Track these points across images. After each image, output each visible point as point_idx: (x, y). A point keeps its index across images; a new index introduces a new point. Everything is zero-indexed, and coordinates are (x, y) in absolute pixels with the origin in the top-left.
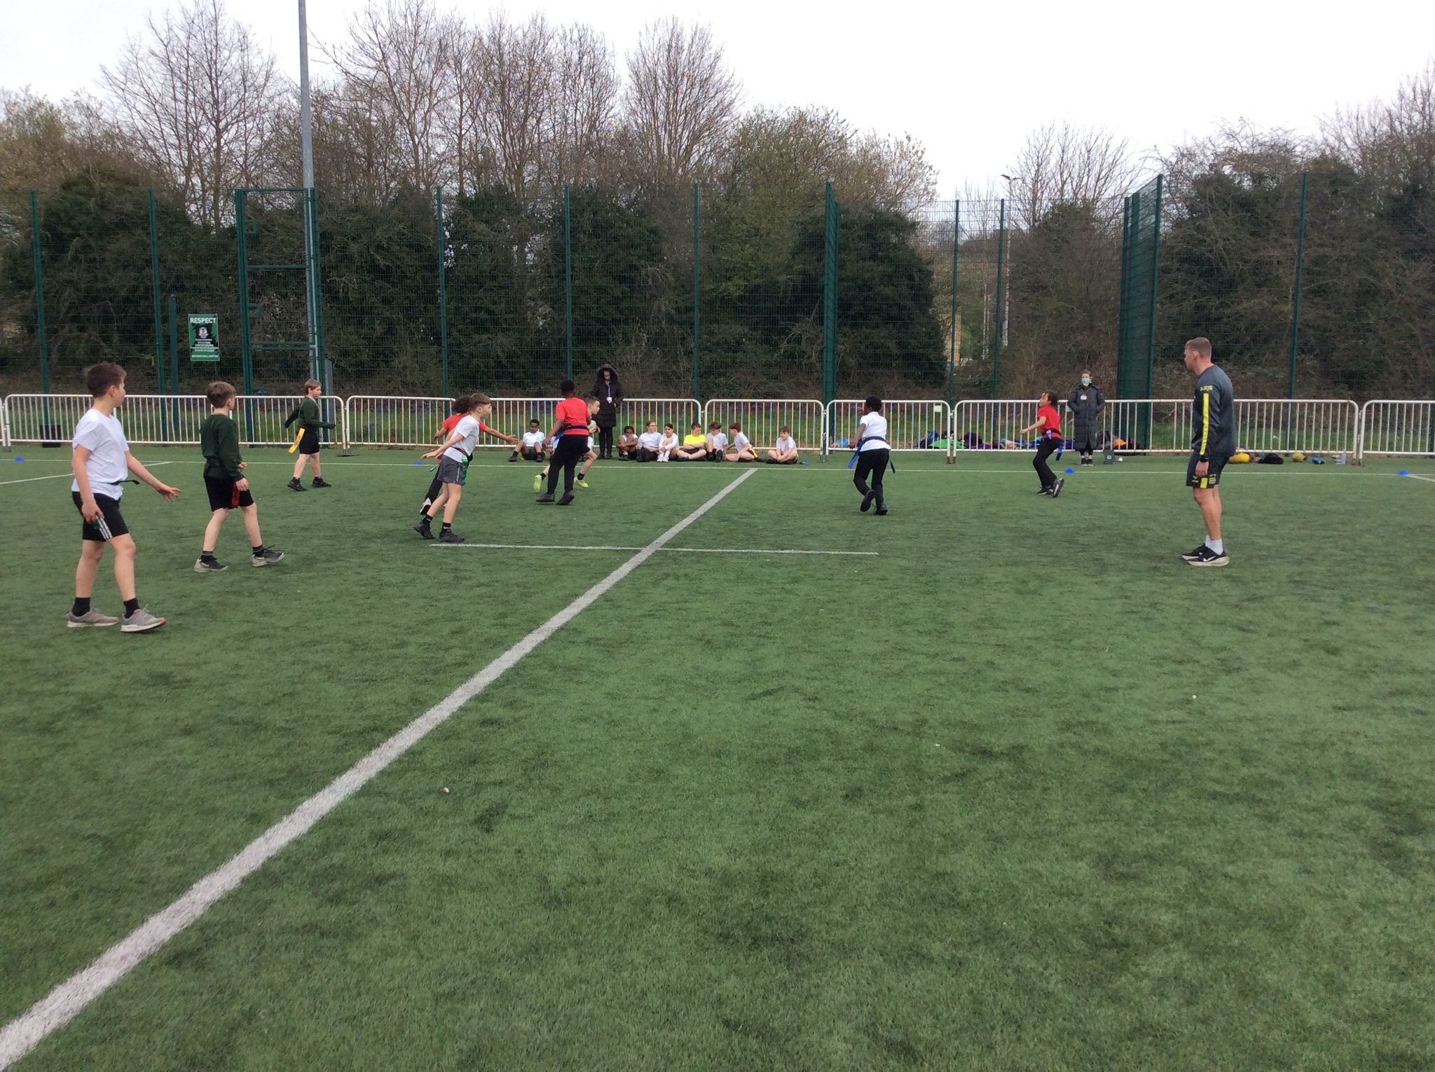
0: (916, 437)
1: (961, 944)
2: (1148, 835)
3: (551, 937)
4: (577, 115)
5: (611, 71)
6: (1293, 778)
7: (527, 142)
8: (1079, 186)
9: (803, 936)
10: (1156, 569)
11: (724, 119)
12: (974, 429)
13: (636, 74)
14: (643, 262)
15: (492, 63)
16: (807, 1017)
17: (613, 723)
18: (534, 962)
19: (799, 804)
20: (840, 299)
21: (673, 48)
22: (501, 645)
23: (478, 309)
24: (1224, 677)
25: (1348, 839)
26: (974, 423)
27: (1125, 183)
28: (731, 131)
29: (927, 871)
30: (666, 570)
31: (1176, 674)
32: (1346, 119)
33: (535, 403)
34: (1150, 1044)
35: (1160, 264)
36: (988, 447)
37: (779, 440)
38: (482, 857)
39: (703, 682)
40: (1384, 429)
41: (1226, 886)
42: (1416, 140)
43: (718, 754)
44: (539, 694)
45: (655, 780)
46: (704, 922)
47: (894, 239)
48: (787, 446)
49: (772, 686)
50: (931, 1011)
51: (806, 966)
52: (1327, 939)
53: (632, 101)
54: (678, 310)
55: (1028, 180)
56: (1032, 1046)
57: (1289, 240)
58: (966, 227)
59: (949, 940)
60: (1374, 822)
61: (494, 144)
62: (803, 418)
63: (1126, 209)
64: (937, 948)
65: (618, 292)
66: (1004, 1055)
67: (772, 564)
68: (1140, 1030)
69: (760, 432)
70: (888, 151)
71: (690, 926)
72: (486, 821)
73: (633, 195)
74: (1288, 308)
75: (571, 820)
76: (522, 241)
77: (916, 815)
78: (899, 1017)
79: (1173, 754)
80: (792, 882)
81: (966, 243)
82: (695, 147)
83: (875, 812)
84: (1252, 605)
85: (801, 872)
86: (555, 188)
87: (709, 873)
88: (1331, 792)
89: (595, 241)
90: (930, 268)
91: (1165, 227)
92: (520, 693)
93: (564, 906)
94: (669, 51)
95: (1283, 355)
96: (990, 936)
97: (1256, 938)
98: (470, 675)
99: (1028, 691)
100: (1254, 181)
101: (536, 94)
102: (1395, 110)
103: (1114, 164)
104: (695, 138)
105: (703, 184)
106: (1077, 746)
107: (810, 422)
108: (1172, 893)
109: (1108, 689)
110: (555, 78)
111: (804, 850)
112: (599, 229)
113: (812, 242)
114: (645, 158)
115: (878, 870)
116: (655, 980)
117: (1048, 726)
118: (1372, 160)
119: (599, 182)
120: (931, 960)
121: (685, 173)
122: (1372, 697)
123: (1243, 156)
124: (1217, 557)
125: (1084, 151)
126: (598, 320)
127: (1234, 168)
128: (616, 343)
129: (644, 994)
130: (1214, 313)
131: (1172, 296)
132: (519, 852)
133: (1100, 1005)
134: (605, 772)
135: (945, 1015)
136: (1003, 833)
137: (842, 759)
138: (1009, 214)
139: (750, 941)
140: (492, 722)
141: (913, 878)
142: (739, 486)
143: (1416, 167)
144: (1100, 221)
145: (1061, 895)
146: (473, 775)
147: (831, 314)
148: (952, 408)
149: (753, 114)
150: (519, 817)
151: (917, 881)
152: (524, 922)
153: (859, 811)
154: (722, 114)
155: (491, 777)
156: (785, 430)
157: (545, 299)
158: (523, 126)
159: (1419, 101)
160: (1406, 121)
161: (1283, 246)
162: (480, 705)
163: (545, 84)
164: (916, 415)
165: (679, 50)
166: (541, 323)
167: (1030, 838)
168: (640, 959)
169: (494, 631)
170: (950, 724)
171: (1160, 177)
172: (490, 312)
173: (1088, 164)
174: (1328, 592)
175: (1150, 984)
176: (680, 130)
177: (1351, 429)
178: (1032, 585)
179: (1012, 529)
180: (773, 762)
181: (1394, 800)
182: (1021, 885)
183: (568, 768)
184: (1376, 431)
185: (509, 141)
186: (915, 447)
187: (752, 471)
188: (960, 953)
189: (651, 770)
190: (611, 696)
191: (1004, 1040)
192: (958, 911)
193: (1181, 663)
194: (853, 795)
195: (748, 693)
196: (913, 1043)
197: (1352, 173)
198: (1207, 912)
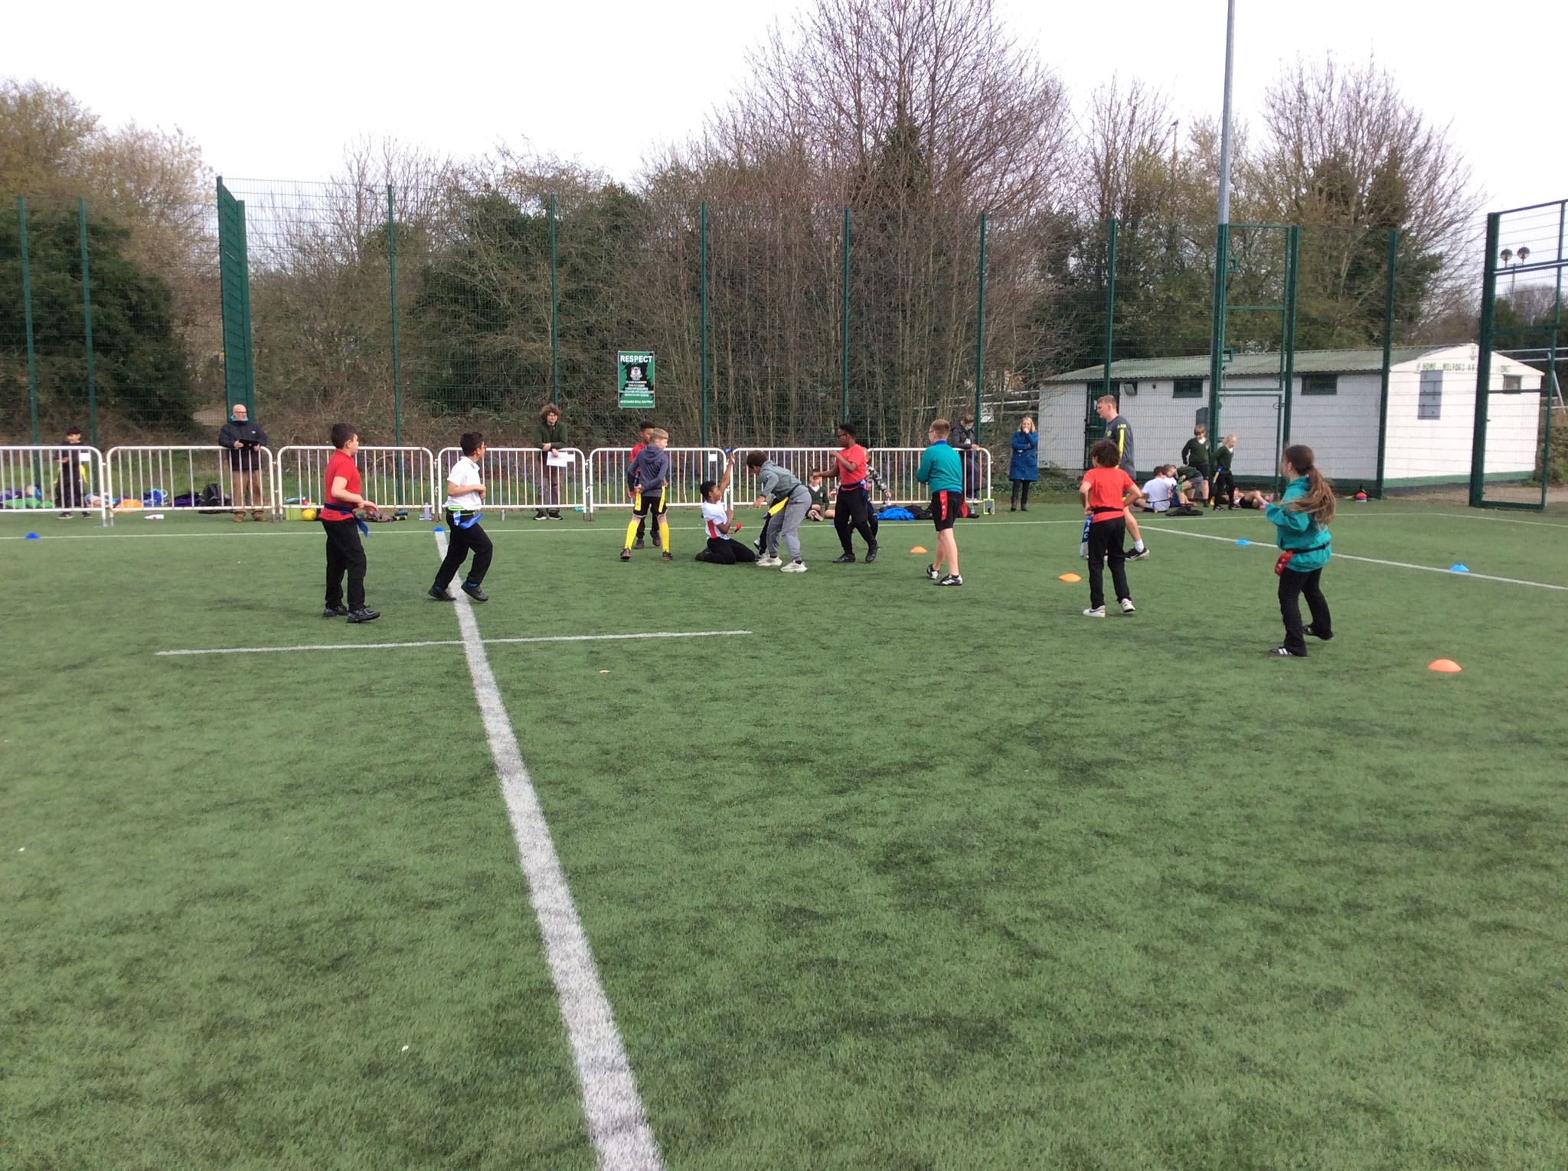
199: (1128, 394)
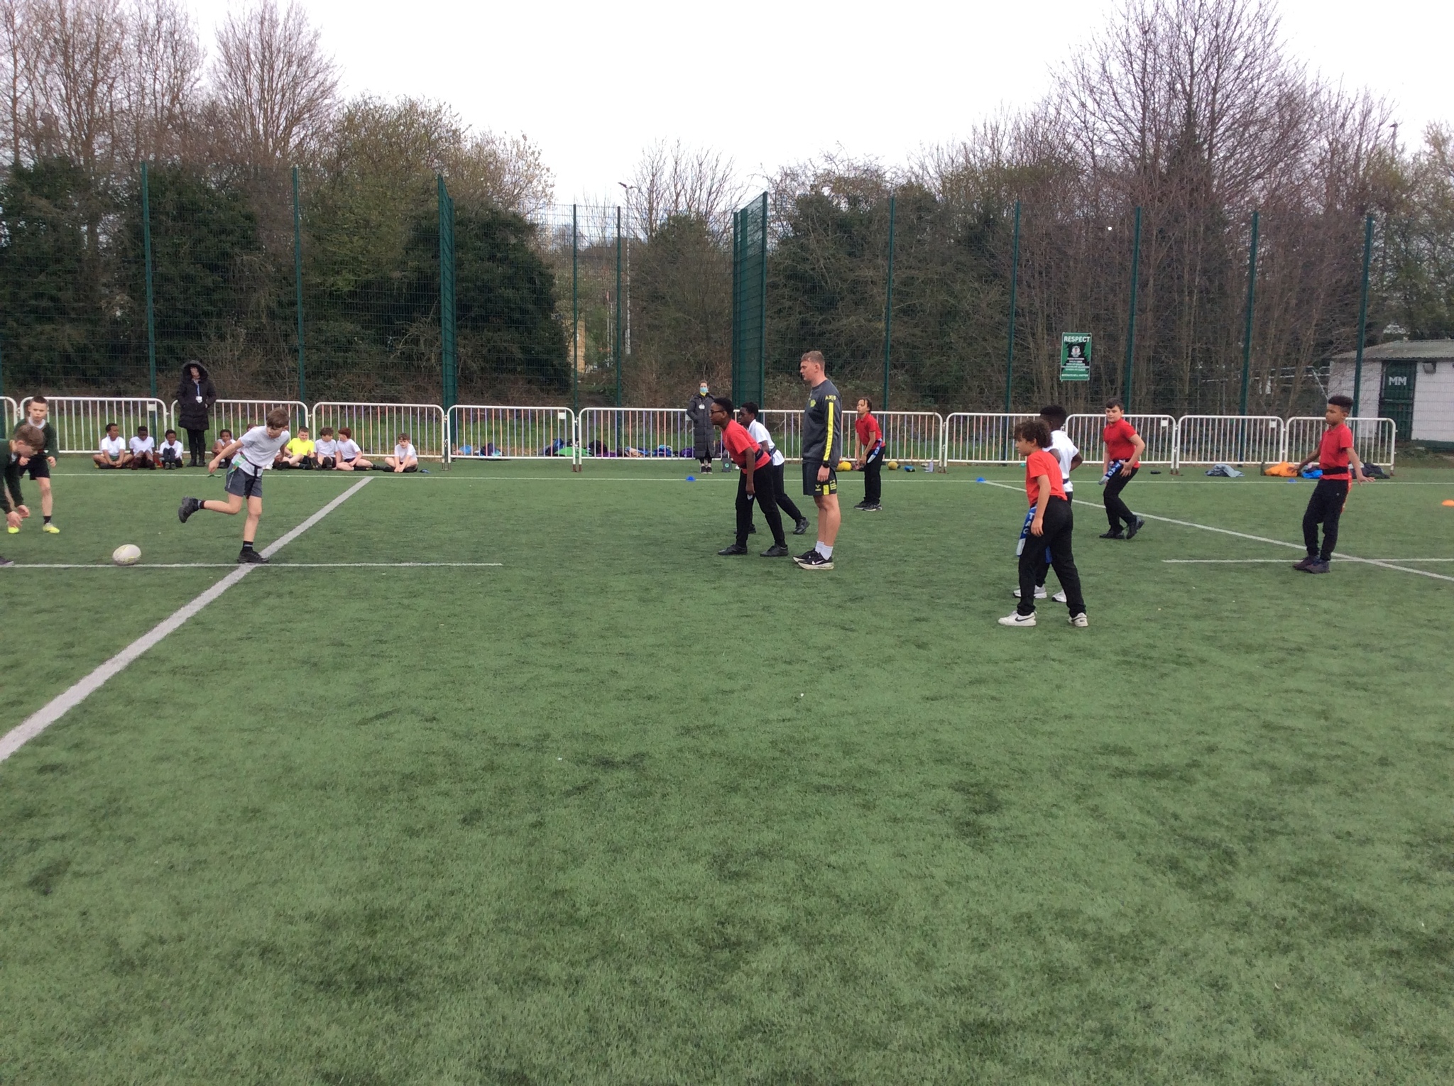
0: (541, 445)
1: (579, 962)
2: (759, 831)
3: (122, 1007)
4: (158, 83)
5: (195, 41)
6: (888, 767)
7: (97, 110)
8: (692, 198)
9: (413, 974)
10: (769, 573)
11: (327, 101)
12: (599, 437)
13: (225, 45)
14: (237, 250)
15: (52, 18)
16: (416, 1060)
17: (200, 760)
18: (101, 1037)
19: (412, 832)
20: (459, 300)
21: (266, 20)
22: (64, 679)
23: (39, 296)
24: (828, 674)
25: (934, 821)
26: (599, 430)
27: (735, 199)
28: (335, 114)
29: (545, 890)
30: (268, 588)
31: (785, 673)
32: (928, 150)
33: (111, 404)
34: (760, 1041)
35: (767, 281)
36: (613, 455)
37: (397, 447)
38: (39, 923)
39: (308, 709)
40: (964, 439)
41: (829, 875)
42: (986, 172)
43: (323, 787)
44: (111, 734)
45: (250, 820)
46: (303, 972)
47: (513, 241)
48: (406, 454)
49: (386, 707)
50: (547, 1036)
51: (415, 1004)
52: (916, 919)
53: (221, 75)
54: (280, 304)
55: (644, 190)
56: (646, 1057)
57: (880, 261)
58: (585, 232)
59: (566, 959)
60: (957, 802)
61: (56, 109)
62: (422, 424)
63: (736, 224)
64: (554, 969)
65: (209, 282)
66: (619, 1071)
67: (388, 578)
68: (752, 1027)
69: (375, 438)
70: (504, 150)
71: (287, 977)
72: (43, 883)
73: (225, 177)
74: (881, 325)
75: (149, 872)
76: (93, 220)
77: (536, 833)
78: (513, 1046)
79: (782, 751)
80: (403, 917)
81: (588, 249)
82: (295, 130)
83: (494, 834)
84: (853, 606)
85: (413, 905)
86: (131, 164)
87: (309, 917)
88: (920, 777)
89: (180, 224)
90: (550, 271)
91: (771, 243)
92: (88, 733)
93: (139, 970)
94: (262, 23)
95: (879, 371)
96: (608, 949)
97: (855, 924)
98: (26, 716)
99: (649, 698)
100: (850, 204)
101: (106, 58)
102: (969, 144)
103: (724, 179)
104: (294, 120)
105: (305, 169)
106: (696, 751)
107: (430, 429)
108: (781, 887)
109: (724, 692)
110: (129, 42)
111: (417, 882)
112: (185, 211)
113: (426, 238)
114: (238, 137)
115: (495, 896)
116: (245, 1041)
117: (668, 732)
118: (951, 189)
119: (184, 160)
120: (548, 983)
121: (285, 156)
122: (956, 687)
123: (840, 179)
124: (825, 562)
125: (696, 165)
126: (185, 312)
127: (832, 190)
128: (208, 337)
129: (232, 1056)
130: (818, 329)
131: (780, 311)
132: (85, 914)
133: (713, 1007)
134: (190, 816)
135: (561, 1038)
136: (623, 843)
137: (461, 781)
138: (627, 223)
139: (354, 986)
140: (53, 768)
141: (530, 899)
142: (353, 496)
143: (987, 197)
144: (712, 234)
145: (677, 900)
146: (27, 831)
147: (449, 316)
148: (577, 415)
149: (360, 99)
150: (85, 875)
151: (536, 902)
152: (89, 993)
153: (476, 835)
154: (324, 94)
155: (51, 832)
156: (404, 437)
157: (122, 286)
158: (91, 93)
159: (989, 136)
160: (979, 154)
161: (876, 268)
162: (38, 749)
163: (117, 49)
164: (541, 422)
165: (274, 24)
166: (118, 313)
167: (649, 845)
168: (227, 1019)
169: (57, 664)
170: (573, 736)
171: (765, 195)
172: (52, 298)
173: (700, 178)
174: (918, 590)
175: (761, 981)
176: (277, 109)
177: (937, 439)
178: (655, 592)
179: (637, 537)
180: (385, 789)
181: (973, 781)
182: (639, 894)
183: (145, 815)
184: (958, 440)
185: (74, 107)
186: (541, 455)
187: (366, 479)
188: (578, 971)
189: (245, 810)
190: (199, 730)
191: (619, 1056)
192: (576, 927)
193: (790, 663)
194: (471, 818)
195: (359, 718)
196: (527, 1072)
197: (934, 200)
198: (813, 902)
199: (1427, 372)
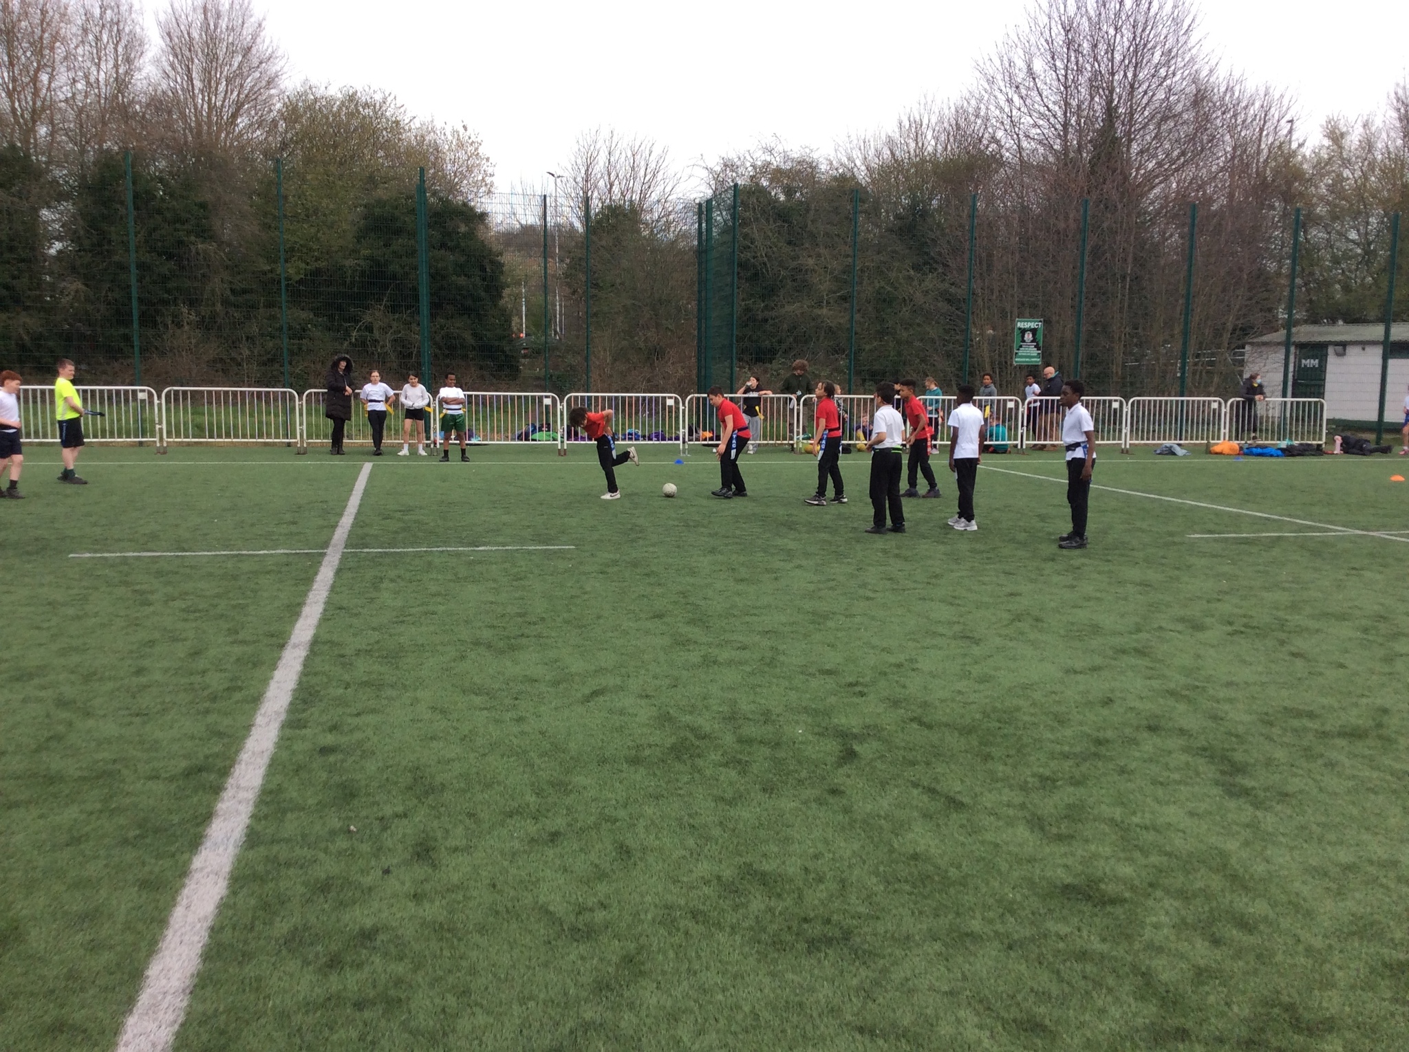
4: (99, 74)
5: (138, 30)
8: (626, 188)
11: (269, 92)
13: (169, 34)
14: (193, 238)
21: (209, 10)
27: (668, 189)
28: (277, 106)
47: (464, 229)
53: (164, 64)
54: (232, 291)
55: (579, 179)
57: (821, 250)
70: (445, 141)
74: (824, 312)
82: (240, 119)
90: (500, 259)
94: (205, 13)
100: (786, 194)
103: (657, 170)
112: (139, 200)
113: (378, 227)
123: (778, 171)
127: (770, 181)
128: (166, 326)
142: (369, 482)
144: (646, 223)
146: (365, 809)
147: (426, 304)
149: (300, 90)
154: (267, 86)
155: (387, 809)
159: (913, 129)
160: (903, 147)
161: (818, 256)
165: (217, 14)
172: (7, 287)
173: (633, 168)
176: (220, 98)
187: (367, 465)
199: (1338, 355)
